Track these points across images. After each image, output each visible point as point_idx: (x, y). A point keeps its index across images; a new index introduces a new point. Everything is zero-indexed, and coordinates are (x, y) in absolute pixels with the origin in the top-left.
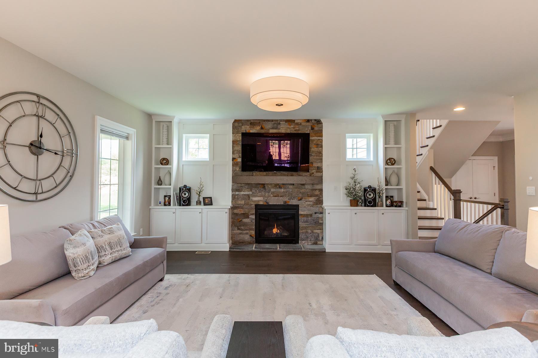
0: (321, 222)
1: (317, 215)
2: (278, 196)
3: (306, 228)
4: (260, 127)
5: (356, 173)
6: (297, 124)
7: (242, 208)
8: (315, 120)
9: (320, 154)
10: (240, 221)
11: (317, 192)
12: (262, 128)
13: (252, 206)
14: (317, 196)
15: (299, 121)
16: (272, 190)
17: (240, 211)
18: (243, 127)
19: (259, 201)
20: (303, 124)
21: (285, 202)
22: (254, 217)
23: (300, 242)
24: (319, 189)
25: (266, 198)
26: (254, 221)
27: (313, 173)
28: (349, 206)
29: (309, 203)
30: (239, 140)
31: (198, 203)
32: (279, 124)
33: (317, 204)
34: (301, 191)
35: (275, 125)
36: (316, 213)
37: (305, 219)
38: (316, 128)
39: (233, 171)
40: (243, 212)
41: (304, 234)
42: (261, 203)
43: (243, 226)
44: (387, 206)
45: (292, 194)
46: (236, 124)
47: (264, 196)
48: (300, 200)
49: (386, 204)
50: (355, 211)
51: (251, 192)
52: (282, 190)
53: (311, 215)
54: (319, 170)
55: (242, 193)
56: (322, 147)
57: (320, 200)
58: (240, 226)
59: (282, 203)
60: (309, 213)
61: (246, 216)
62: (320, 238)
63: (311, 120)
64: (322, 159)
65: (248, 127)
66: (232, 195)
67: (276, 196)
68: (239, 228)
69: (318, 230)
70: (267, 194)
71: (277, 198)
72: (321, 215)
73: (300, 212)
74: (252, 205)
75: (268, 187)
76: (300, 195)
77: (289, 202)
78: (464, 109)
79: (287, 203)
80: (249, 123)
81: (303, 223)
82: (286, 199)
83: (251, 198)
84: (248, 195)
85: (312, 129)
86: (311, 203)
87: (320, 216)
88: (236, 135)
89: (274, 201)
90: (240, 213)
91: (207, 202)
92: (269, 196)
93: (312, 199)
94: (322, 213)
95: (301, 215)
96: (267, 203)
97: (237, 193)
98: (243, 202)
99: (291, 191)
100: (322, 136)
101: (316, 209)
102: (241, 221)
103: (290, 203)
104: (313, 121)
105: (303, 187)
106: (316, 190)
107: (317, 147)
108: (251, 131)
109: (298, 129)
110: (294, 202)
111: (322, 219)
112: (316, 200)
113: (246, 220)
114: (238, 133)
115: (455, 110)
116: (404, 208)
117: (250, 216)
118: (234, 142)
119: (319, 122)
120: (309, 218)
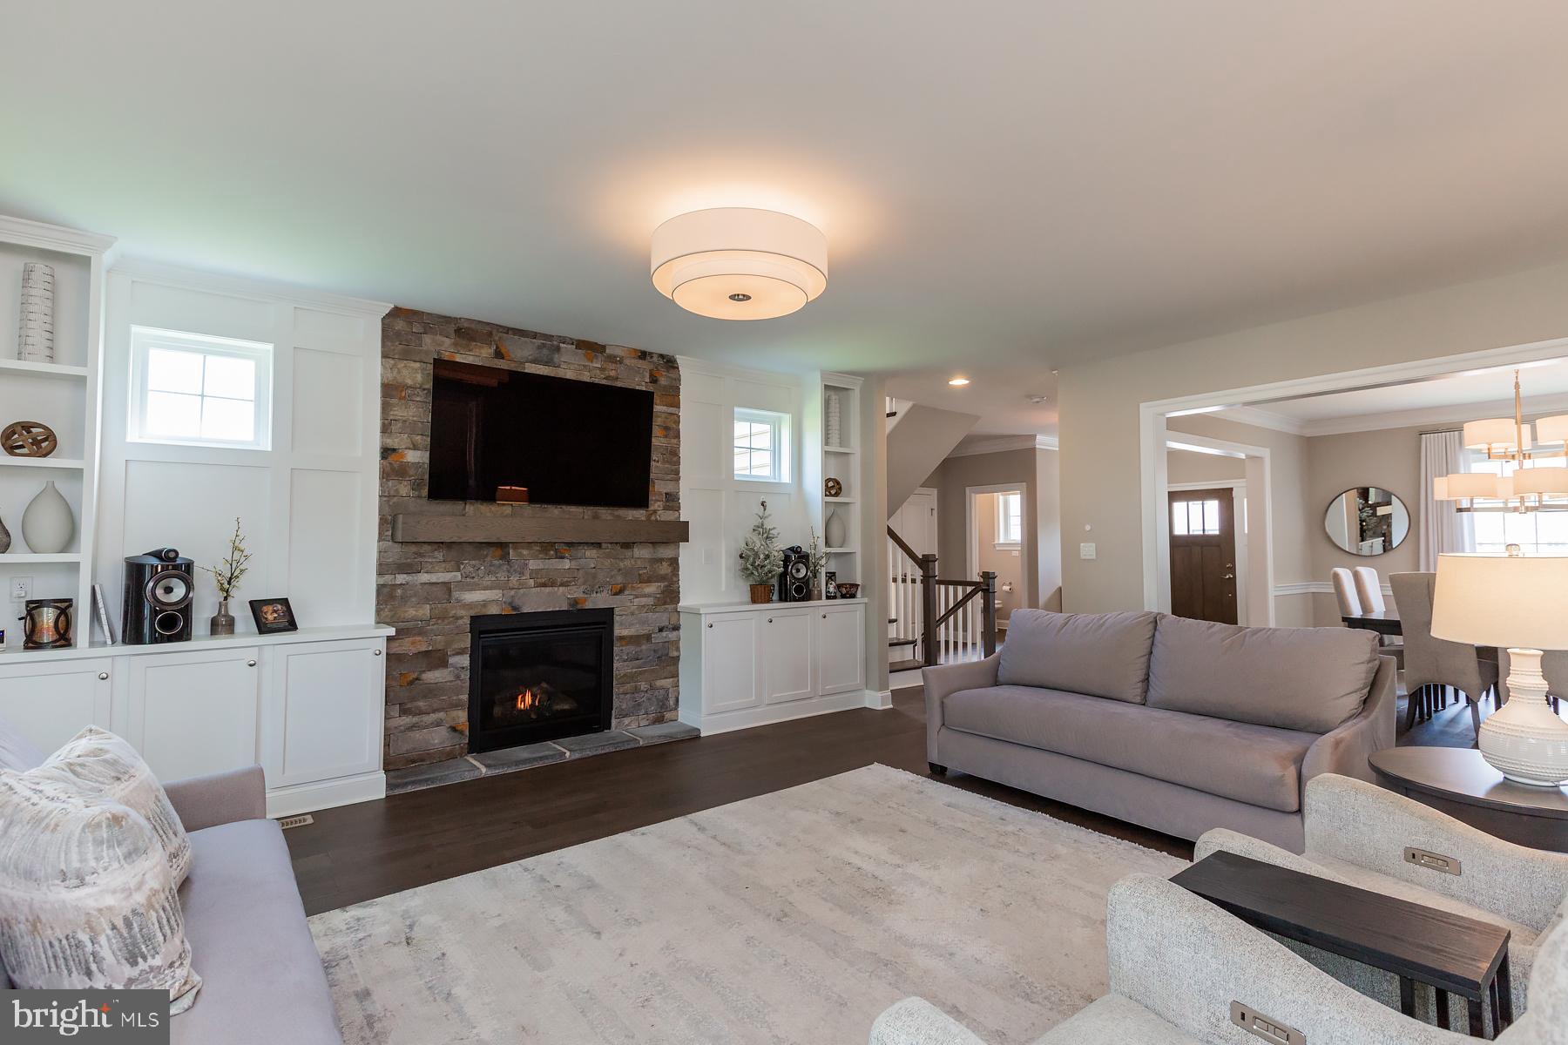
0: (675, 654)
1: (664, 634)
2: (553, 585)
3: (632, 677)
4: (492, 350)
5: (767, 512)
6: (612, 359)
7: (421, 632)
8: (662, 356)
9: (673, 455)
10: (411, 683)
11: (664, 569)
12: (499, 354)
13: (460, 622)
14: (663, 578)
15: (618, 352)
16: (533, 564)
17: (413, 643)
18: (427, 339)
19: (485, 604)
20: (627, 361)
21: (575, 602)
22: (465, 661)
23: (614, 722)
24: (671, 559)
25: (513, 592)
26: (466, 675)
27: (655, 512)
28: (747, 604)
29: (644, 601)
30: (409, 382)
31: (222, 625)
32: (558, 349)
33: (665, 603)
34: (621, 564)
35: (545, 351)
36: (661, 630)
37: (632, 649)
38: (663, 381)
39: (385, 497)
40: (424, 648)
41: (628, 696)
42: (494, 610)
43: (425, 697)
44: (828, 598)
45: (594, 576)
46: (400, 325)
47: (503, 587)
48: (620, 592)
49: (827, 592)
50: (769, 615)
51: (458, 574)
52: (566, 564)
53: (648, 637)
54: (670, 504)
55: (424, 577)
56: (678, 436)
57: (672, 592)
58: (413, 699)
59: (565, 607)
60: (644, 632)
61: (437, 659)
62: (672, 702)
63: (651, 354)
64: (677, 472)
65: (447, 341)
66: (380, 589)
67: (544, 585)
68: (409, 706)
69: (666, 678)
70: (514, 579)
71: (548, 590)
72: (675, 633)
73: (619, 631)
74: (462, 617)
75: (520, 555)
76: (620, 579)
77: (585, 600)
78: (967, 382)
79: (579, 607)
80: (452, 327)
81: (626, 664)
82: (576, 592)
83: (456, 594)
84: (447, 586)
85: (654, 380)
86: (650, 601)
87: (672, 636)
88: (401, 365)
89: (537, 601)
90: (414, 650)
91: (270, 617)
92: (522, 586)
93: (652, 588)
94: (676, 628)
95: (622, 638)
96: (514, 608)
97: (401, 579)
98: (425, 611)
99: (593, 566)
100: (678, 406)
101: (661, 618)
102: (417, 679)
103: (589, 605)
104: (655, 359)
105: (628, 553)
106: (661, 560)
107: (666, 436)
108: (459, 359)
109: (613, 373)
110: (600, 601)
111: (676, 644)
112: (663, 592)
113: (434, 676)
114: (406, 356)
115: (950, 383)
116: (859, 599)
117: (451, 660)
118: (390, 391)
119: (670, 363)
120: (644, 647)
